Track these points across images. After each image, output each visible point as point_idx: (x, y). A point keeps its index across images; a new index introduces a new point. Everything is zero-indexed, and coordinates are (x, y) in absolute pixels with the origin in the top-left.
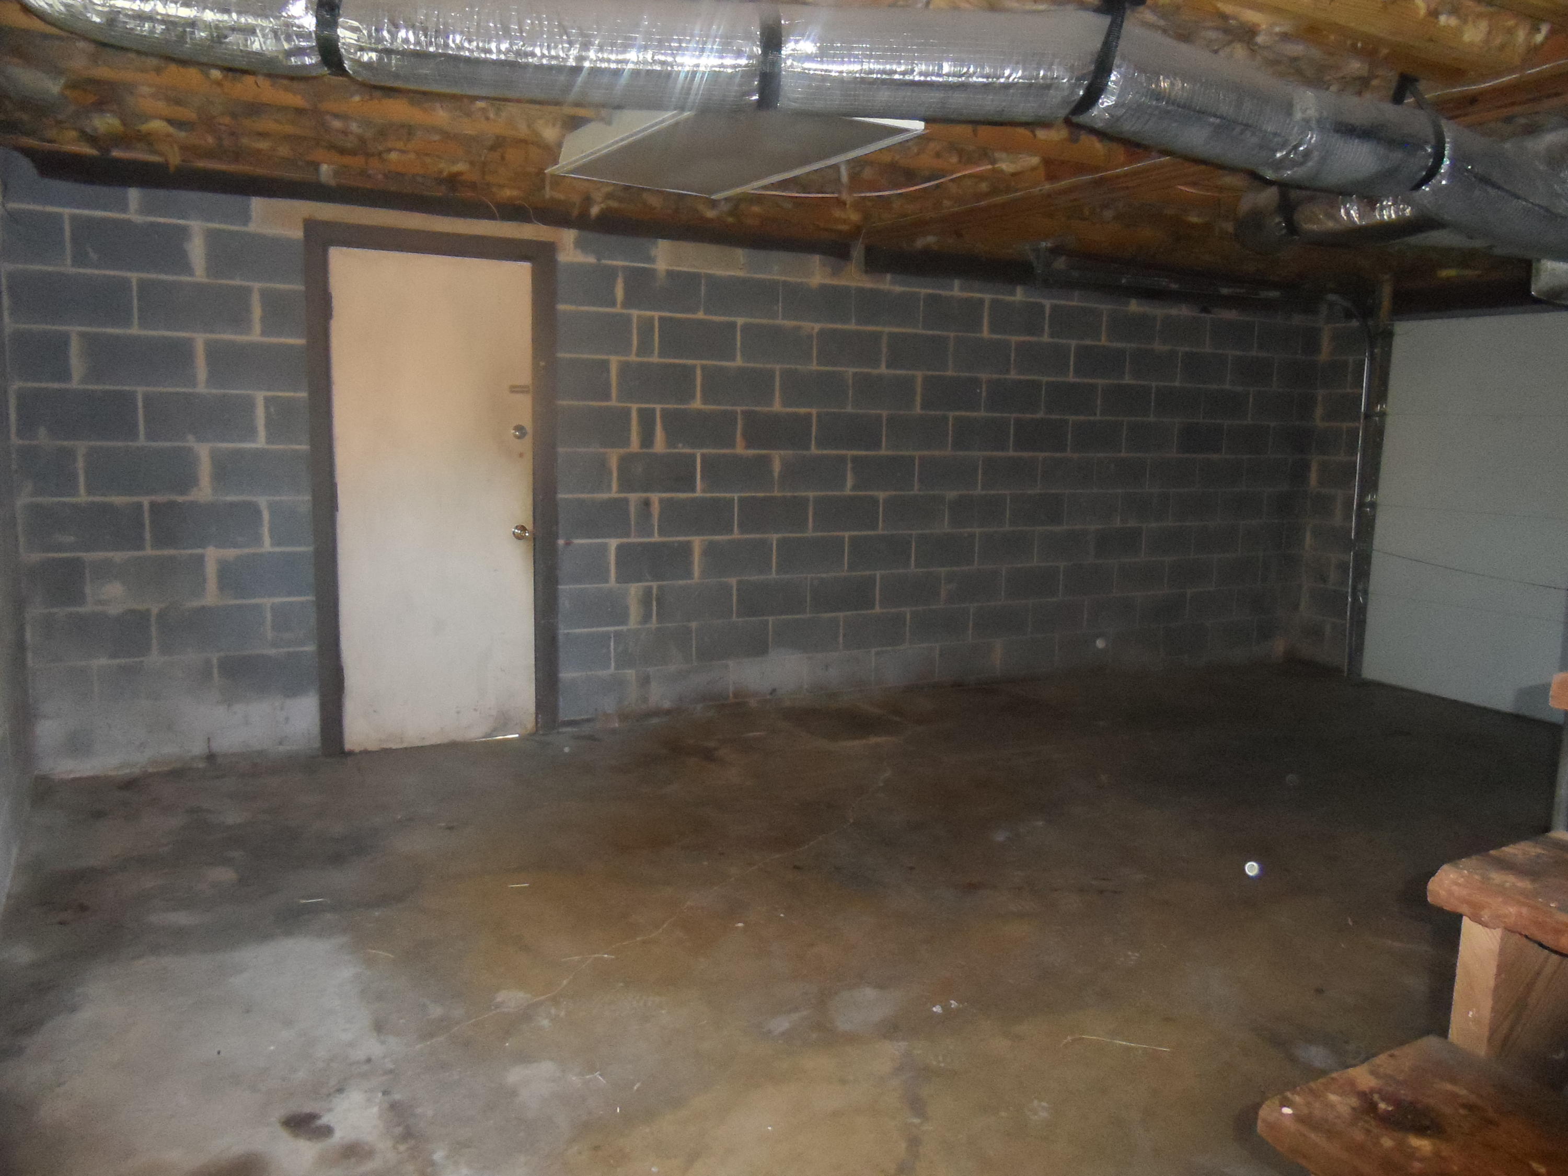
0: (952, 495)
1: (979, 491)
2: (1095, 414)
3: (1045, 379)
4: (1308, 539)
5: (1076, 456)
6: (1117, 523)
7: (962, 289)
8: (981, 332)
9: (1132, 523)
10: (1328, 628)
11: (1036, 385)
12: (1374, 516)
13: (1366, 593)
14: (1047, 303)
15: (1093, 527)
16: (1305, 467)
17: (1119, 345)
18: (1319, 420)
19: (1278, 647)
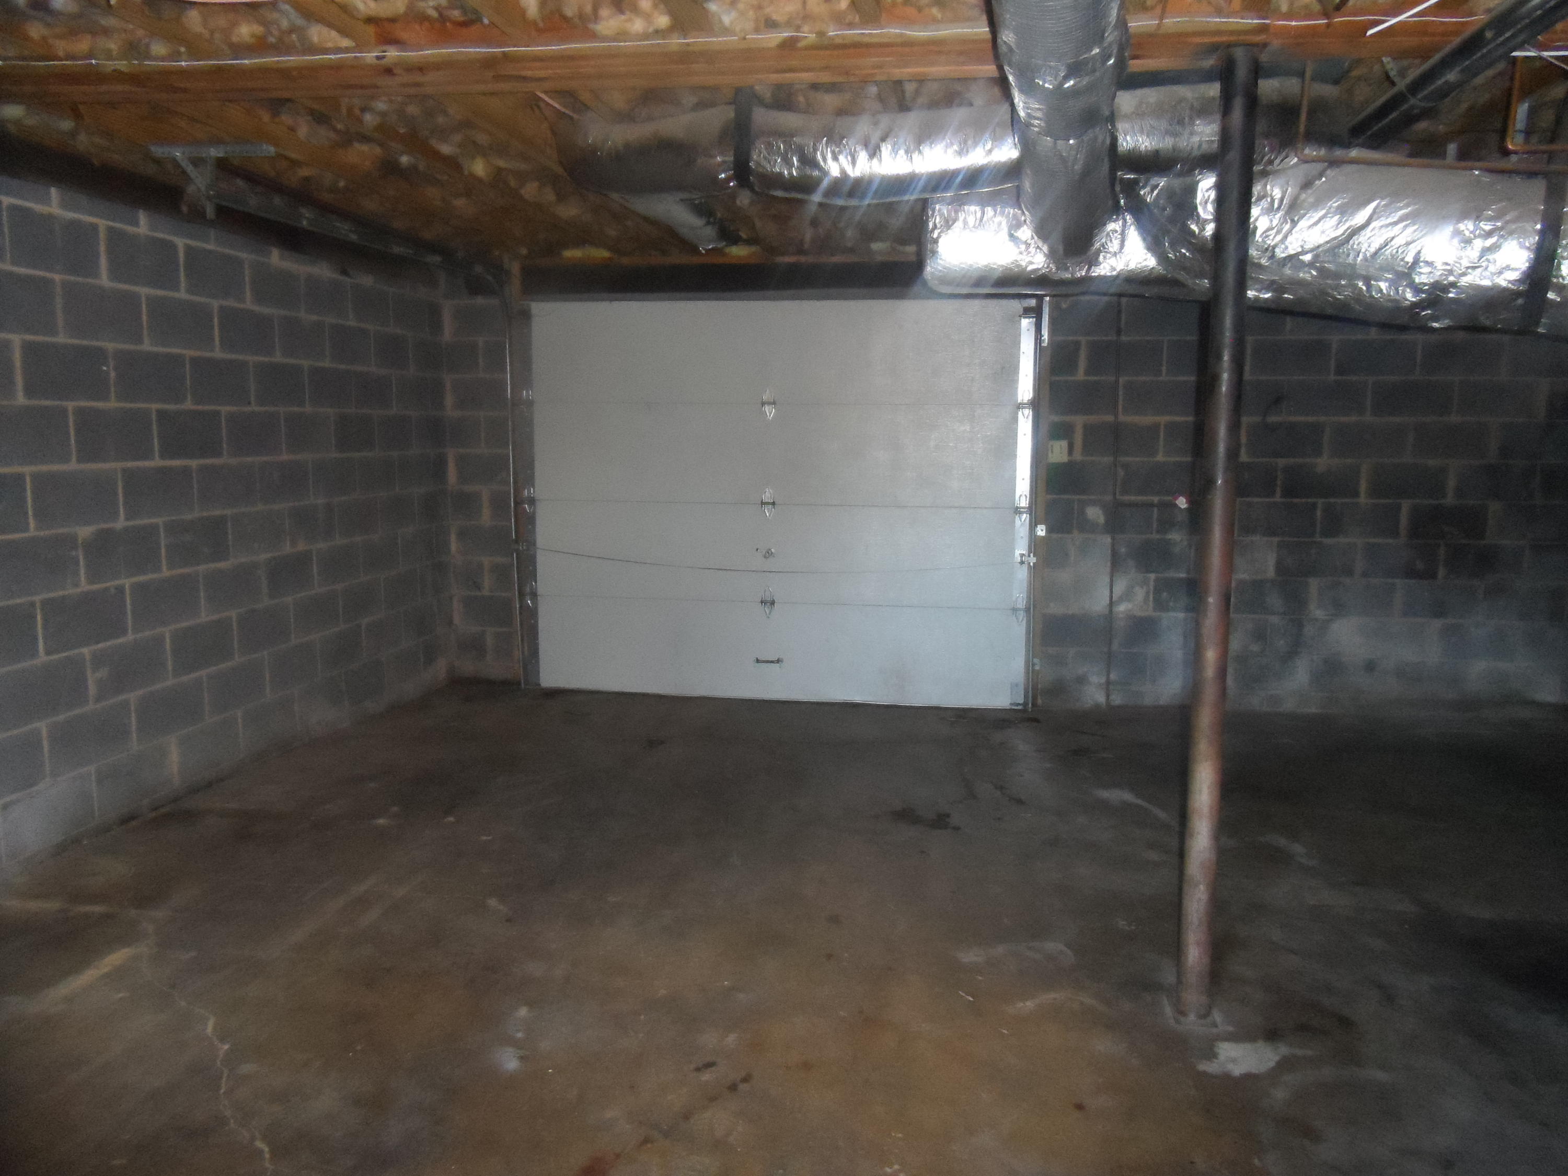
0: (85, 532)
1: (121, 523)
2: (249, 403)
3: (189, 353)
4: (454, 546)
5: (233, 461)
6: (287, 549)
7: (64, 205)
8: (96, 275)
9: (301, 547)
10: (489, 641)
11: (177, 360)
12: (534, 513)
13: (534, 595)
14: (180, 243)
15: (264, 557)
16: (441, 462)
17: (266, 310)
18: (450, 408)
19: (440, 669)
